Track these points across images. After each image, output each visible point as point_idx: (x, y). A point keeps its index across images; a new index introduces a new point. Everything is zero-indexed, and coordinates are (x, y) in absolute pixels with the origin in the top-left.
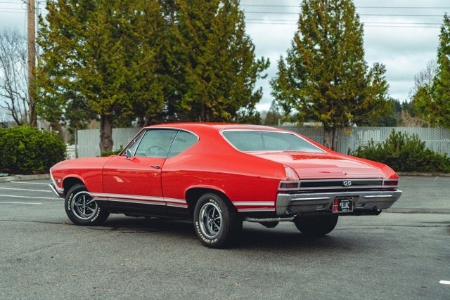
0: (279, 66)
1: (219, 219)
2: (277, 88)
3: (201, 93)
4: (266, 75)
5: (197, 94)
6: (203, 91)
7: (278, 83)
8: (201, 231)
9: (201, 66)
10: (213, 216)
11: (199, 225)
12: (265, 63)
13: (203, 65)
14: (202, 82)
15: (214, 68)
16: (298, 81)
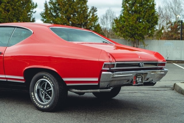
0: (45, 6)
1: (51, 91)
2: (44, 17)
3: (5, 18)
4: (35, 12)
5: (2, 18)
6: (6, 17)
7: (44, 14)
8: (35, 99)
9: (4, 4)
10: (45, 88)
11: (34, 95)
12: (35, 5)
13: (5, 3)
14: (5, 12)
15: (12, 5)
16: (54, 14)
